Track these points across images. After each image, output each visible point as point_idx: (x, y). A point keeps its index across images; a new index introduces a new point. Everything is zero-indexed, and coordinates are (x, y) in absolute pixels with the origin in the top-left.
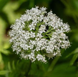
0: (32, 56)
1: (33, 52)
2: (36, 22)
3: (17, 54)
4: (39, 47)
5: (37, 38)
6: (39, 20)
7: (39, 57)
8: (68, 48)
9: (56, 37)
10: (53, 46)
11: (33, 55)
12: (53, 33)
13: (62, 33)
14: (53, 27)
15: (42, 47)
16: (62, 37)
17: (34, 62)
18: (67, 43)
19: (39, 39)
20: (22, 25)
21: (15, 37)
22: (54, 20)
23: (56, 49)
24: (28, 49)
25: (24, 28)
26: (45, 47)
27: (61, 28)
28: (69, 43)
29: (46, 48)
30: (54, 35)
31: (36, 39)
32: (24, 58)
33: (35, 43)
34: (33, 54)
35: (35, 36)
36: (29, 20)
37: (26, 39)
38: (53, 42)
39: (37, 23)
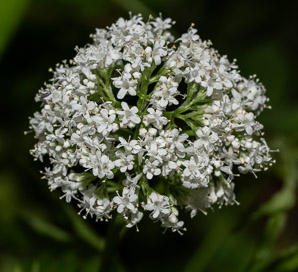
0: (128, 200)
1: (131, 183)
2: (139, 66)
3: (68, 200)
4: (156, 163)
5: (147, 128)
6: (150, 60)
7: (156, 203)
8: (266, 169)
9: (217, 122)
10: (207, 160)
11: (134, 197)
12: (207, 110)
13: (240, 111)
14: (203, 88)
15: (165, 162)
16: (242, 125)
17: (134, 227)
18: (260, 148)
19: (153, 131)
20: (85, 81)
21: (56, 132)
22: (205, 62)
23: (218, 174)
24: (111, 173)
25: (92, 92)
26: (179, 163)
27: (234, 92)
28: (268, 149)
29: (183, 167)
30: (209, 116)
31: (142, 131)
32: (95, 216)
33: (139, 147)
34: (133, 191)
35: (138, 121)
36: (109, 62)
37: (105, 133)
38: (206, 144)
39: (143, 69)
